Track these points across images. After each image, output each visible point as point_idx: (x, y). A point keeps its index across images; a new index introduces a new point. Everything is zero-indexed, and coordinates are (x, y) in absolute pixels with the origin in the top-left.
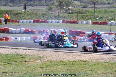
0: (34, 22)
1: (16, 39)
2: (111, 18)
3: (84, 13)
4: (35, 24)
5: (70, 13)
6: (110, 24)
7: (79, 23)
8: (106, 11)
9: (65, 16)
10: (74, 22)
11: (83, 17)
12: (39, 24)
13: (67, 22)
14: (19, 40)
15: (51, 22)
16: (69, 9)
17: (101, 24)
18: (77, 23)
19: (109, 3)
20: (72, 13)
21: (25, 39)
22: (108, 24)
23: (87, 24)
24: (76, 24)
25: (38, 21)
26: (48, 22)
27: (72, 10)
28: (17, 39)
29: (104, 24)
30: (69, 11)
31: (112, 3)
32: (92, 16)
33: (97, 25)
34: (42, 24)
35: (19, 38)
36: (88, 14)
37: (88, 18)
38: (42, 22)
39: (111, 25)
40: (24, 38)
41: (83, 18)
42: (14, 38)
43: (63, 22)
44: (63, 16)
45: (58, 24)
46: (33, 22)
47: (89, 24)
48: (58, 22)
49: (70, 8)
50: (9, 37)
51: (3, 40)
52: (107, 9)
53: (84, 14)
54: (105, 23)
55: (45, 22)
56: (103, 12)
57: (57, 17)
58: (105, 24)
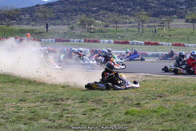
0: (56, 41)
2: (133, 37)
3: (106, 32)
4: (57, 43)
5: (91, 32)
7: (101, 42)
8: (127, 31)
9: (87, 35)
10: (96, 41)
11: (105, 36)
12: (61, 43)
13: (89, 41)
15: (73, 41)
16: (91, 28)
17: (123, 43)
18: (99, 42)
19: (131, 23)
20: (94, 32)
25: (60, 41)
26: (69, 41)
27: (94, 29)
29: (125, 44)
30: (91, 30)
31: (134, 23)
32: (114, 36)
33: (119, 45)
34: (64, 43)
36: (109, 33)
38: (64, 41)
39: (133, 44)
43: (85, 41)
44: (85, 35)
45: (80, 43)
46: (54, 41)
47: (111, 43)
48: (80, 41)
52: (129, 29)
54: (127, 43)
55: (67, 41)
56: (125, 31)
57: (79, 37)
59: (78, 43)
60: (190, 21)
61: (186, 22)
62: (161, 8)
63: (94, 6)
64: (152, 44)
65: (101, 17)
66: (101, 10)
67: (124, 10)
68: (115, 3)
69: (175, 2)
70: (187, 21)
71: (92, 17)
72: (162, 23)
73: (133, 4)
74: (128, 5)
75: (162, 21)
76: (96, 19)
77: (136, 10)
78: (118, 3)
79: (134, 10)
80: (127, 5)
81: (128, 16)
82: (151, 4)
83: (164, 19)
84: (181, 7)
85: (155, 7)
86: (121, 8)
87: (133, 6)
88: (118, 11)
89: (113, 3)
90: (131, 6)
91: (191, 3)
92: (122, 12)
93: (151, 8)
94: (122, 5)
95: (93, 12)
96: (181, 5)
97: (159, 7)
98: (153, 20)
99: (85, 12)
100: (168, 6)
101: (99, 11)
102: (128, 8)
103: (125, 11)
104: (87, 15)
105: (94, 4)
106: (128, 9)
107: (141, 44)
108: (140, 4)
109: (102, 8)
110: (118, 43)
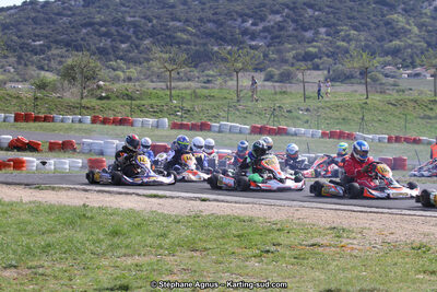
0: (18, 118)
1: (44, 163)
2: (214, 112)
6: (217, 129)
7: (135, 124)
9: (93, 104)
10: (122, 122)
11: (143, 108)
12: (31, 124)
13: (105, 122)
14: (53, 167)
15: (62, 121)
16: (99, 87)
17: (194, 127)
18: (132, 124)
20: (107, 98)
21: (67, 166)
22: (213, 129)
23: (157, 127)
24: (129, 128)
25: (27, 118)
26: (52, 120)
27: (107, 90)
28: (47, 166)
29: (201, 130)
30: (99, 92)
32: (165, 108)
35: (52, 161)
36: (151, 102)
37: (156, 112)
38: (37, 119)
39: (220, 132)
40: (65, 163)
41: (142, 111)
42: (38, 162)
44: (88, 105)
45: (84, 126)
46: (12, 119)
47: (162, 126)
48: (80, 121)
49: (101, 83)
50: (25, 158)
51: (9, 166)
53: (143, 102)
54: (203, 127)
55: (46, 119)
57: (71, 109)
58: (205, 130)
59: (77, 125)
60: (276, 78)
61: (265, 80)
62: (205, 44)
63: (37, 37)
64: (271, 132)
65: (53, 64)
66: (54, 46)
67: (113, 47)
68: (89, 29)
69: (238, 31)
70: (269, 78)
71: (32, 64)
72: (208, 81)
73: (134, 33)
74: (122, 36)
75: (207, 76)
76: (42, 68)
77: (141, 48)
78: (98, 30)
79: (137, 47)
80: (119, 34)
81: (121, 63)
82: (179, 34)
83: (211, 73)
84: (254, 43)
85: (188, 43)
86: (105, 43)
87: (134, 39)
88: (98, 49)
89: (84, 31)
90: (130, 37)
91: (277, 33)
92: (108, 54)
93: (179, 43)
94: (107, 35)
95: (35, 52)
96: (252, 39)
97: (198, 41)
98: (186, 74)
99: (15, 51)
100: (222, 40)
101: (49, 48)
102: (123, 42)
103: (115, 49)
104: (20, 58)
105: (36, 32)
106: (123, 46)
107: (241, 132)
108: (153, 33)
109: (56, 42)
110: (181, 127)
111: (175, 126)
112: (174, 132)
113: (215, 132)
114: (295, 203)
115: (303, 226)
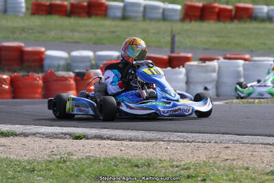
6: (119, 14)
22: (111, 13)
23: (5, 11)
58: (97, 15)
111: (38, 9)
112: (38, 21)
113: (114, 18)
114: (227, 136)
115: (231, 169)
